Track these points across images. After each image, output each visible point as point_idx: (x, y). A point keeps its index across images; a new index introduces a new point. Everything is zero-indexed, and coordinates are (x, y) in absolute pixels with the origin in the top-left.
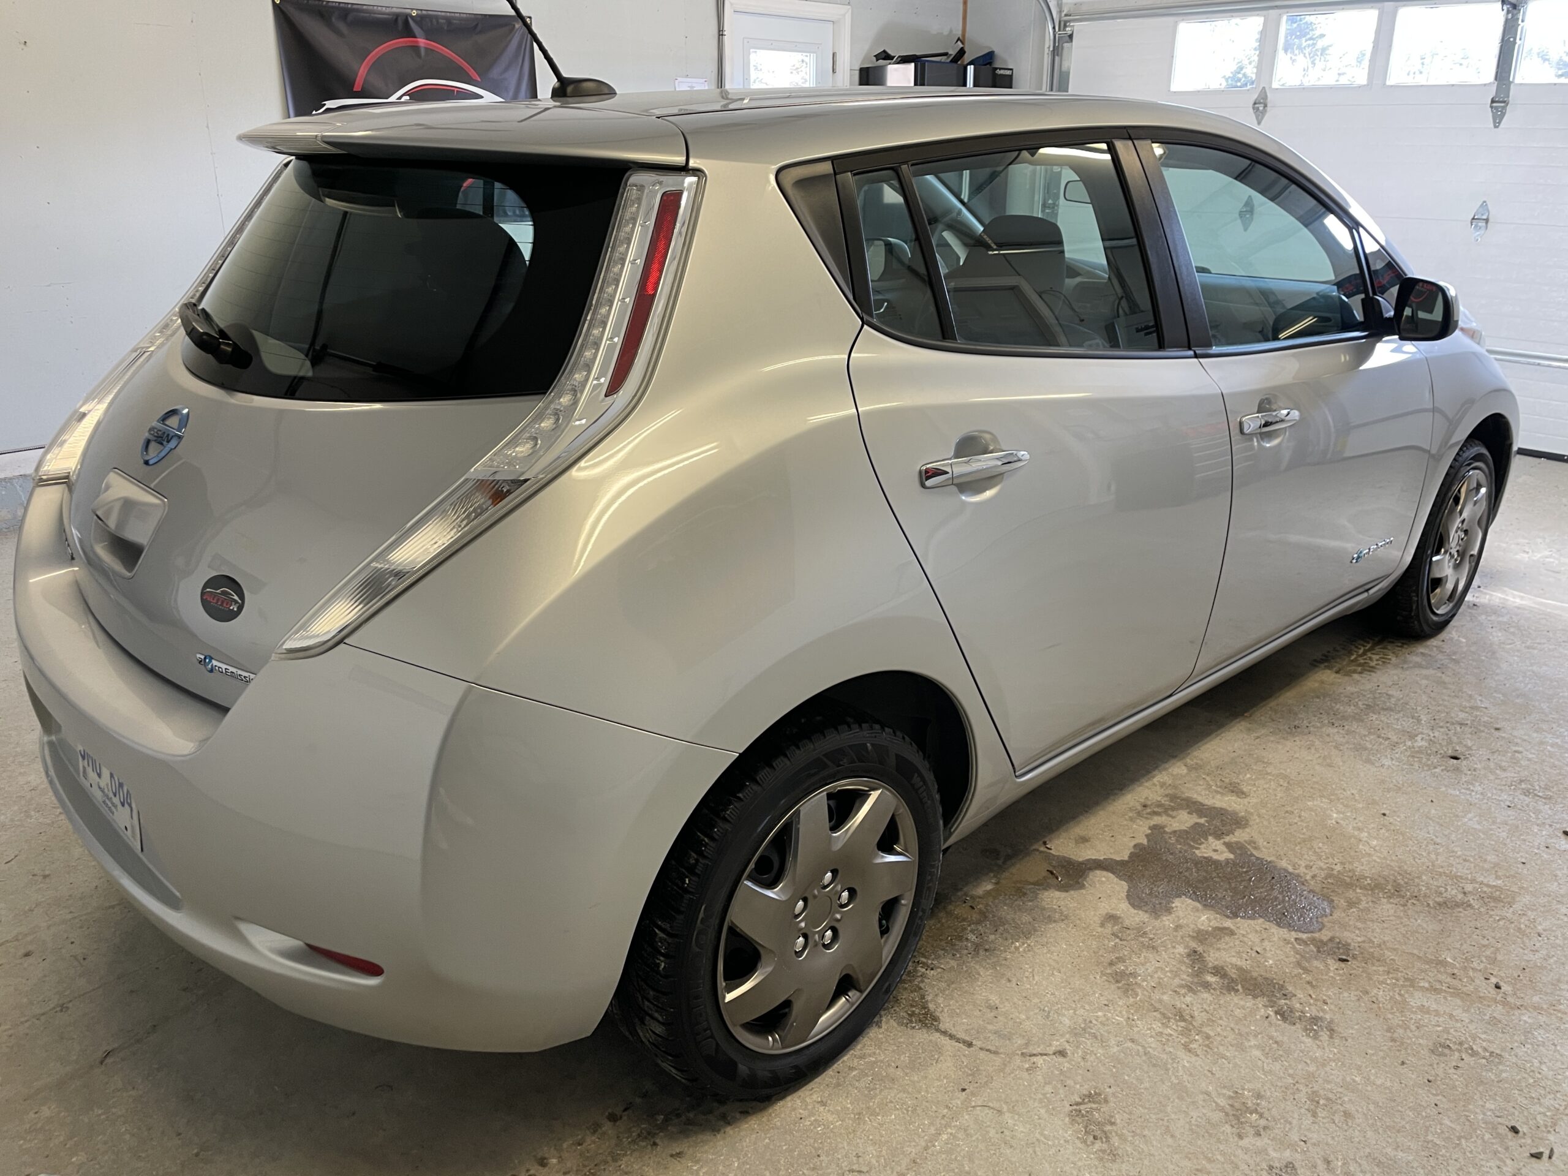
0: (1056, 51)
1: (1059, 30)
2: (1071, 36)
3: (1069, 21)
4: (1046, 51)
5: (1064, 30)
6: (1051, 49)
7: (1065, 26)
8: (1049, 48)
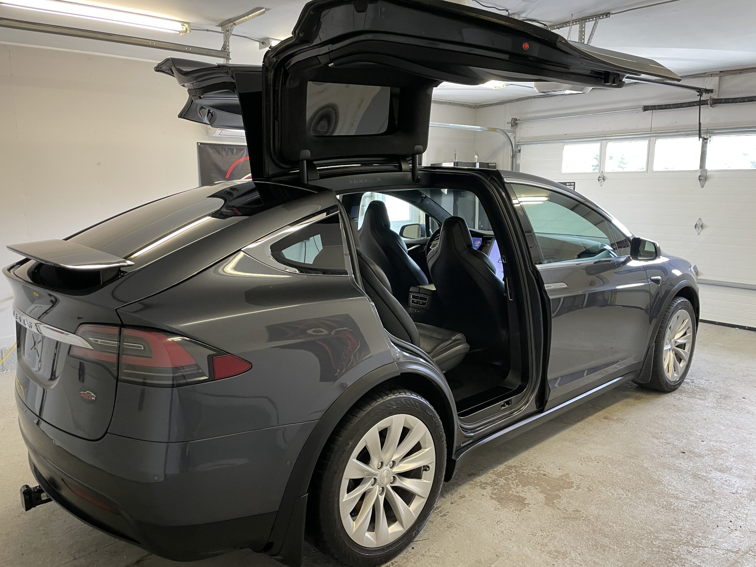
0: (514, 156)
1: (515, 148)
2: (520, 151)
3: (519, 145)
4: (510, 156)
5: (517, 148)
6: (512, 155)
7: (517, 147)
8: (511, 155)
